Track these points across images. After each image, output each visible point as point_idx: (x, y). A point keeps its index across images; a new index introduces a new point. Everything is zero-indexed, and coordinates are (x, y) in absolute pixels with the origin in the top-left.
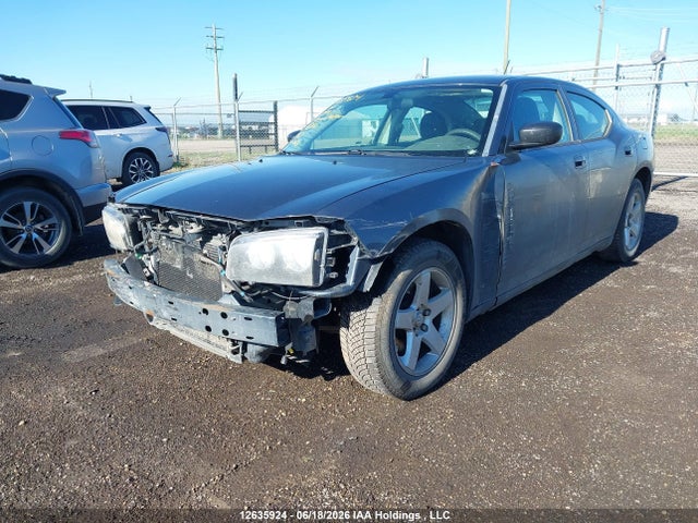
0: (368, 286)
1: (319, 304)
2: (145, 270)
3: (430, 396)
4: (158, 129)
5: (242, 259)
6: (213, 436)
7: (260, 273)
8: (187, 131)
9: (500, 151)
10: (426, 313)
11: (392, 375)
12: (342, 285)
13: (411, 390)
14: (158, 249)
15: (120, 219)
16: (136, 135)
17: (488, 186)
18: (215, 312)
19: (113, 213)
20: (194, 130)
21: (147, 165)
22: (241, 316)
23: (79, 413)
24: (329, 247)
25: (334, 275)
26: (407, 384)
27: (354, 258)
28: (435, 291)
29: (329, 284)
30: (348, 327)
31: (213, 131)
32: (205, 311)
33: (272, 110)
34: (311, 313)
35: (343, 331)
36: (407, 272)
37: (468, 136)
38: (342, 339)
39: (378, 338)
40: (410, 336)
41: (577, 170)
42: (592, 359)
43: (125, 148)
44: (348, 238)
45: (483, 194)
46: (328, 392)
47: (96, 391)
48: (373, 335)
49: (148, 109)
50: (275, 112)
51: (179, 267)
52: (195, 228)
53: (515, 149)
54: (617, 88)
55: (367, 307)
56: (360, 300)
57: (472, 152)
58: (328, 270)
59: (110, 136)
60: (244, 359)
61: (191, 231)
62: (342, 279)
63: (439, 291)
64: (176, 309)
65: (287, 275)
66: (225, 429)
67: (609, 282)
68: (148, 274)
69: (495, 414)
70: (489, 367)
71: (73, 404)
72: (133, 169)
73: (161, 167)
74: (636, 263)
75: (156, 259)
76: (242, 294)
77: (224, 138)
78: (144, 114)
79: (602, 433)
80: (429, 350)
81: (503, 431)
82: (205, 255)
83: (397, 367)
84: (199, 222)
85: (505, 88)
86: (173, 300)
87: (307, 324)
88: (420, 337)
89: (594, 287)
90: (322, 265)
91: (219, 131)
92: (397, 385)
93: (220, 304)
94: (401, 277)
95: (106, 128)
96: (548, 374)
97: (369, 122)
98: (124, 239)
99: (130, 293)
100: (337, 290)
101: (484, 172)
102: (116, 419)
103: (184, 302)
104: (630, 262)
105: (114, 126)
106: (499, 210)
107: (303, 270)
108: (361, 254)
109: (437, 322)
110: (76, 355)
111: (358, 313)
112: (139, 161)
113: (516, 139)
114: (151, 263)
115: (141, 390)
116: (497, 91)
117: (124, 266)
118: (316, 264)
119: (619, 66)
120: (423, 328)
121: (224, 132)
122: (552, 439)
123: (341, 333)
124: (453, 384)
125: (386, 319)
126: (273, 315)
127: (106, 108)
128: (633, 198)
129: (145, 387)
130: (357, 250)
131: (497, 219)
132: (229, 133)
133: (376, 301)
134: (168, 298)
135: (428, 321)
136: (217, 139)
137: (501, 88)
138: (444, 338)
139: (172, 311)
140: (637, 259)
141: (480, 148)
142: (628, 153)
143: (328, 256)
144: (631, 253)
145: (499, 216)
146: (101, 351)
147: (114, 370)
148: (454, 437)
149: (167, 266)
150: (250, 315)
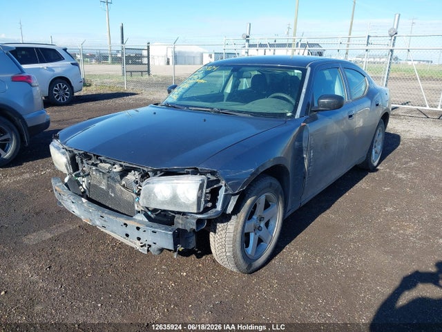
0: (230, 210)
1: (199, 222)
2: (81, 187)
3: (262, 270)
4: (72, 64)
5: (150, 194)
6: (131, 301)
7: (163, 203)
8: (87, 57)
9: (306, 114)
10: (261, 219)
11: (241, 261)
12: (214, 210)
13: (252, 268)
14: (89, 174)
15: (64, 154)
16: (58, 68)
17: (299, 137)
18: (133, 226)
19: (58, 148)
20: (92, 56)
21: (65, 88)
22: (150, 230)
23: (41, 285)
24: (207, 188)
25: (210, 205)
26: (250, 266)
27: (222, 193)
28: (267, 206)
29: (206, 210)
30: (215, 232)
31: (106, 58)
32: (126, 224)
33: (146, 48)
34: (194, 227)
35: (212, 234)
36: (253, 198)
37: (284, 99)
38: (211, 240)
39: (234, 241)
40: (252, 236)
41: (350, 121)
42: (356, 242)
43: (50, 76)
44: (218, 181)
45: (296, 143)
46: (199, 267)
47: (49, 267)
48: (232, 239)
49: (65, 50)
50: (148, 49)
51: (104, 188)
52: (118, 169)
53: (315, 111)
54: (367, 50)
55: (228, 221)
56: (225, 217)
57: (289, 114)
58: (206, 202)
59: (39, 68)
60: (148, 251)
61: (115, 170)
62: (214, 206)
63: (269, 205)
64: (105, 221)
65: (180, 205)
66: (137, 296)
67: (363, 184)
68: (82, 190)
69: (302, 283)
70: (297, 249)
71: (35, 278)
72: (56, 90)
73: (75, 89)
74: (377, 170)
75: (87, 181)
76: (149, 213)
77: (113, 63)
78: (62, 53)
79: (365, 297)
80: (262, 241)
81: (307, 295)
82: (124, 186)
83: (245, 256)
84: (121, 166)
85: (309, 70)
86: (104, 215)
87: (190, 232)
88: (258, 235)
89: (354, 188)
90: (203, 200)
91: (110, 59)
92: (244, 266)
93: (135, 220)
94: (249, 202)
95: (37, 63)
96: (331, 253)
97: (208, 55)
98: (66, 166)
99: (73, 206)
100: (211, 214)
101: (297, 129)
102: (65, 289)
103: (111, 217)
104: (375, 170)
105: (42, 61)
106: (304, 152)
107: (190, 202)
108: (226, 191)
109: (267, 225)
110: (32, 239)
111: (222, 225)
112: (60, 85)
113: (316, 105)
114: (84, 182)
115: (79, 266)
116: (304, 72)
117: (66, 185)
118: (199, 199)
119: (369, 36)
120: (259, 229)
121: (113, 58)
122: (337, 301)
123: (211, 236)
124: (275, 261)
125: (240, 228)
126: (170, 231)
127: (37, 48)
128: (378, 131)
129: (81, 263)
130: (223, 189)
131: (303, 158)
132: (116, 60)
133: (234, 217)
134: (100, 213)
135: (262, 224)
136: (107, 63)
137: (306, 70)
138: (271, 233)
139: (103, 222)
140: (378, 168)
141: (294, 112)
142: (377, 105)
143: (206, 193)
144: (375, 164)
145: (305, 156)
146: (49, 236)
147: (60, 250)
148: (279, 300)
149: (95, 186)
150: (156, 230)
